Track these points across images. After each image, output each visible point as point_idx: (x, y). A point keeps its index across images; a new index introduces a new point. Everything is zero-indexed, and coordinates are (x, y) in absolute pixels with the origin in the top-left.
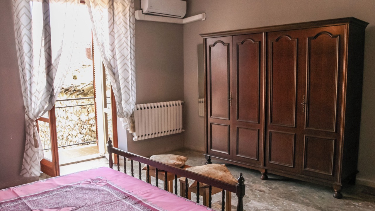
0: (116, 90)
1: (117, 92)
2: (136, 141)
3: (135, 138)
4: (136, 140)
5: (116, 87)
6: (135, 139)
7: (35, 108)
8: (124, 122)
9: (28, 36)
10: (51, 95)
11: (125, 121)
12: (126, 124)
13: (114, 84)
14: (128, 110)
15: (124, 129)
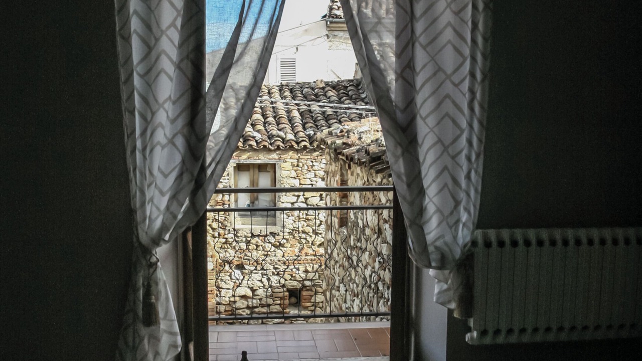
0: (402, 180)
1: (405, 187)
2: (472, 346)
3: (472, 336)
4: (476, 343)
5: (402, 170)
6: (472, 338)
7: (153, 217)
8: (439, 281)
9: (143, 15)
10: (196, 182)
11: (441, 277)
12: (445, 286)
13: (396, 161)
14: (446, 243)
15: (437, 302)
